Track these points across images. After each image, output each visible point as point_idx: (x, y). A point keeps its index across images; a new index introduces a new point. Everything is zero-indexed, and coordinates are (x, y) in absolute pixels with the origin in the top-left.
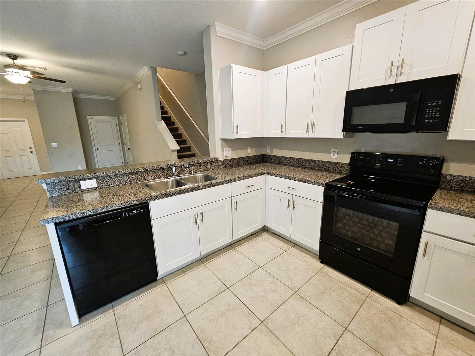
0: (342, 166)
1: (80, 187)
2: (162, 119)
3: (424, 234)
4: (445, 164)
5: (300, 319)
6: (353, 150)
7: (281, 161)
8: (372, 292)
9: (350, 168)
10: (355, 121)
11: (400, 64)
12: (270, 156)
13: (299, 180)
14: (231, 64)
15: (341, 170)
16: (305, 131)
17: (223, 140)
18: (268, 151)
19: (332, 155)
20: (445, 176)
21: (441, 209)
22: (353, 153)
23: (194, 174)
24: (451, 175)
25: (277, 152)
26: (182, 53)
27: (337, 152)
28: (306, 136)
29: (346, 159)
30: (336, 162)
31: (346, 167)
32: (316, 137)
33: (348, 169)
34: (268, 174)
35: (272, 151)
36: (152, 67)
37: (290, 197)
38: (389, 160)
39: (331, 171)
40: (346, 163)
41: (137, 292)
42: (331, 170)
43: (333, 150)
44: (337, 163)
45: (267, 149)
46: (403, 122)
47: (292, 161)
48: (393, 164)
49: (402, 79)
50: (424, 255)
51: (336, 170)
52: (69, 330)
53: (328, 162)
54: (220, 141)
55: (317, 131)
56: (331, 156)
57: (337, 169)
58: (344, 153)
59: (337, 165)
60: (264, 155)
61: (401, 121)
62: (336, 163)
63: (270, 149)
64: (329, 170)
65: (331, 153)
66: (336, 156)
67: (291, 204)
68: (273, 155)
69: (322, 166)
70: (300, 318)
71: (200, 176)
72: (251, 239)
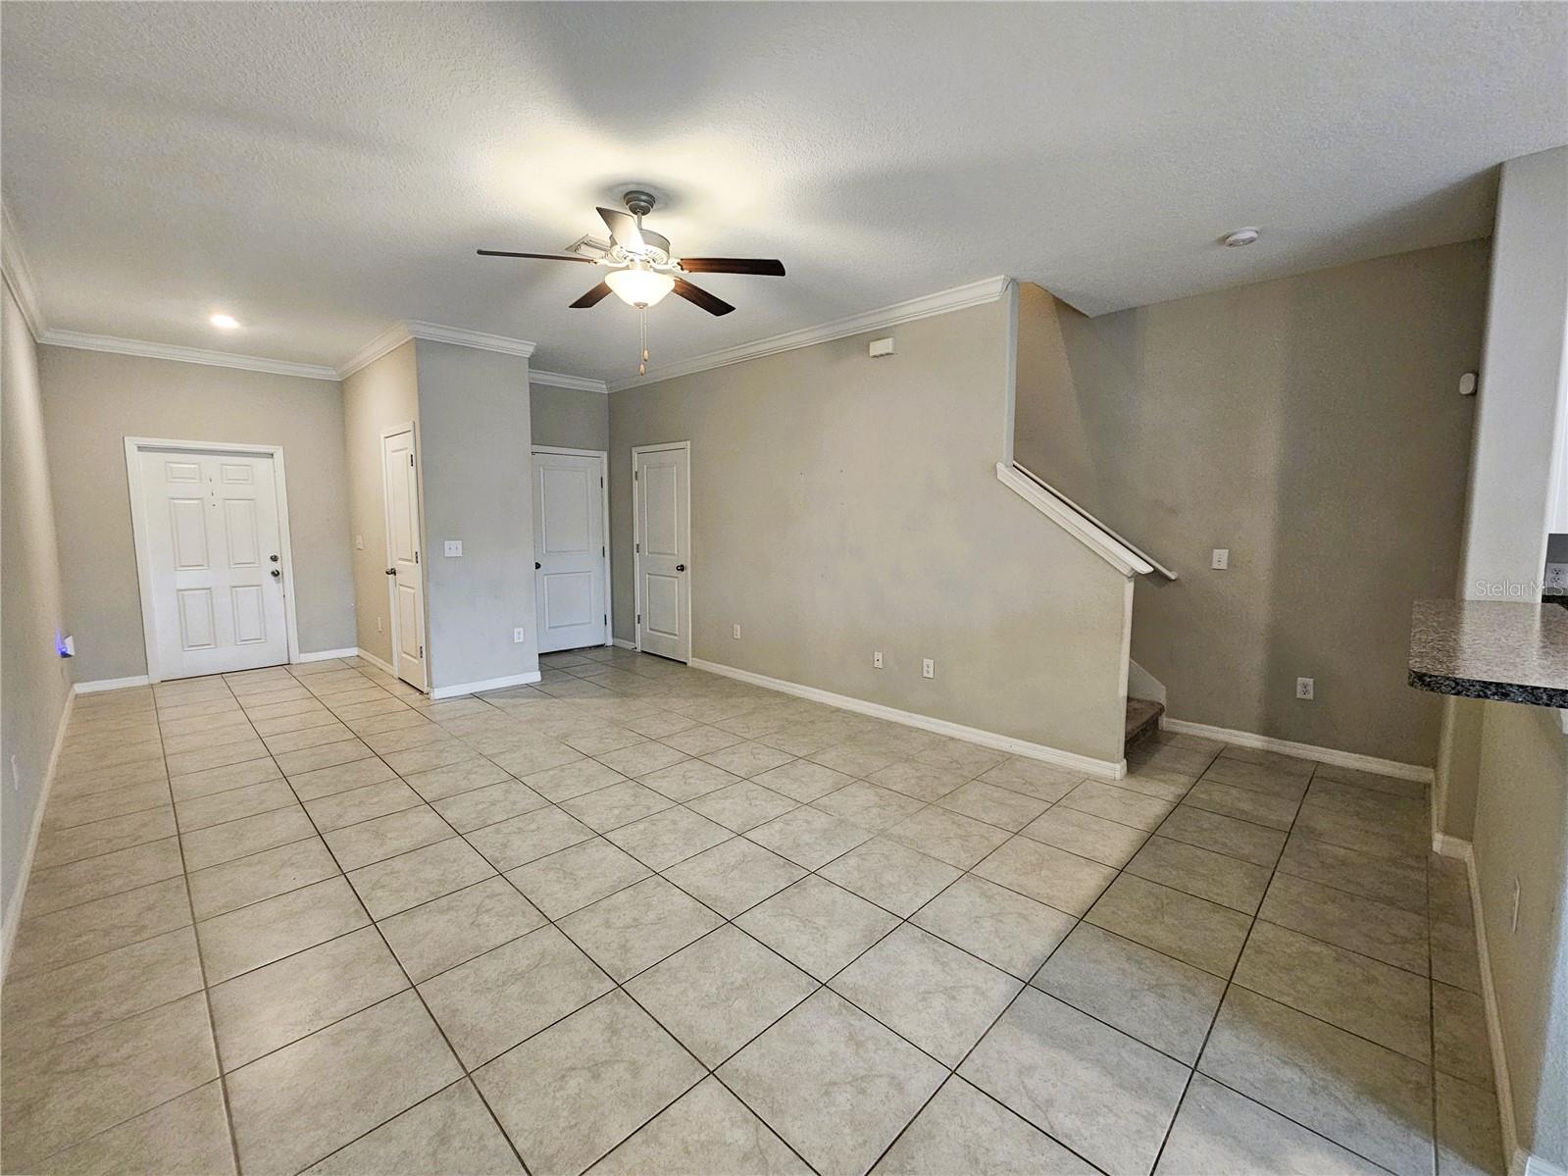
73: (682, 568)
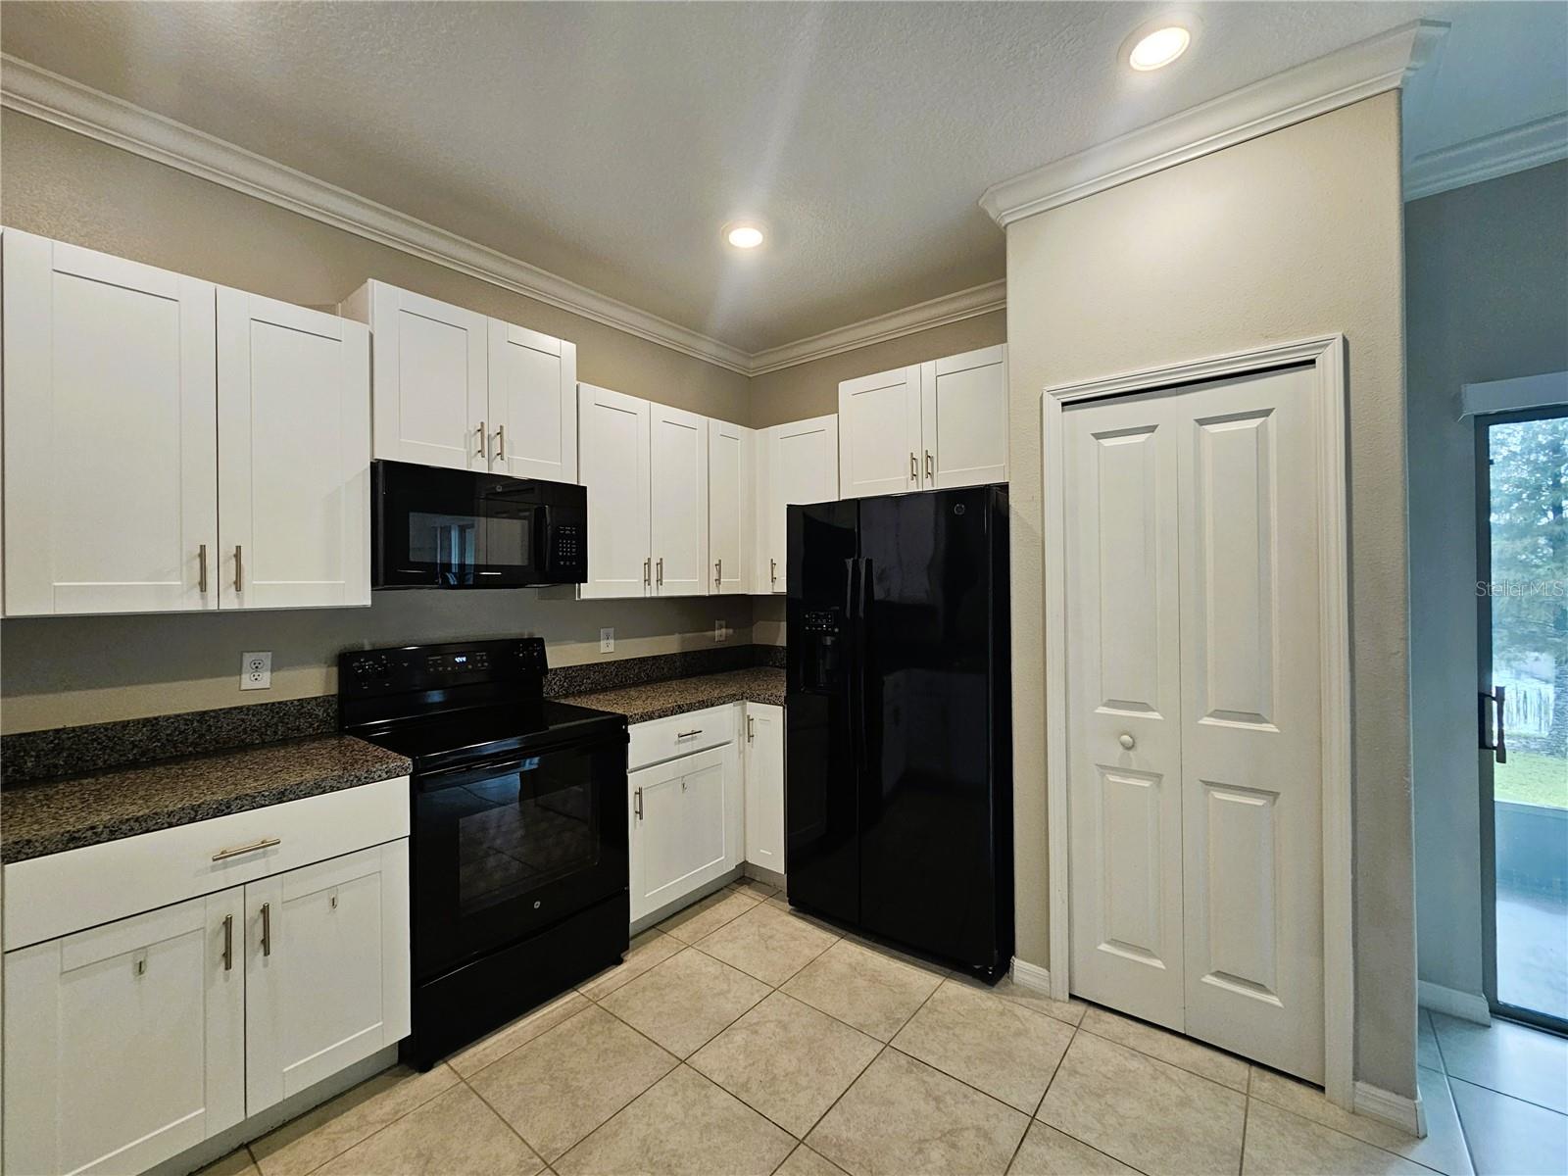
0: (303, 711)
5: (658, 1159)
15: (298, 729)
19: (247, 681)
21: (643, 719)
27: (268, 663)
30: (273, 704)
31: (319, 712)
33: (328, 715)
38: (458, 660)
39: (253, 744)
40: (316, 698)
42: (254, 738)
43: (248, 658)
44: (279, 703)
46: (526, 563)
48: (470, 667)
51: (276, 733)
53: (235, 708)
55: (252, 580)
56: (243, 681)
57: (281, 730)
58: (302, 662)
59: (278, 713)
62: (274, 708)
64: (243, 741)
66: (265, 679)
69: (202, 736)
70: (653, 1158)
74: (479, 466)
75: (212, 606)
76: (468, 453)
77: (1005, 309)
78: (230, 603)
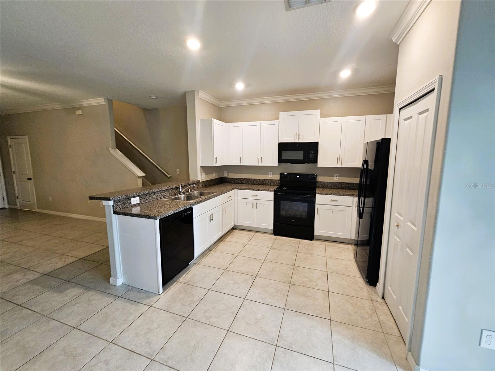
0: (275, 181)
1: (131, 203)
2: (117, 148)
3: (316, 205)
4: (317, 177)
6: (281, 172)
7: (236, 181)
8: (301, 240)
9: (280, 182)
10: (283, 157)
11: (299, 134)
12: (227, 178)
13: (259, 190)
14: (213, 119)
15: (275, 184)
16: (256, 162)
17: (201, 167)
18: (225, 175)
19: (269, 176)
20: (318, 182)
21: (320, 194)
22: (281, 174)
23: (190, 192)
24: (319, 182)
25: (232, 176)
26: (155, 97)
27: (272, 174)
28: (257, 165)
29: (277, 177)
31: (277, 182)
32: (263, 165)
34: (236, 189)
35: (228, 175)
36: (108, 99)
37: (254, 201)
38: (297, 176)
40: (277, 180)
41: (182, 272)
42: (269, 184)
45: (224, 173)
46: (303, 159)
47: (244, 181)
49: (300, 141)
50: (317, 214)
52: (158, 297)
53: (267, 179)
54: (200, 168)
55: (263, 162)
57: (273, 184)
58: (276, 174)
60: (221, 178)
61: (302, 159)
62: (272, 180)
63: (226, 174)
65: (268, 174)
66: (271, 176)
67: (254, 206)
68: (229, 177)
69: (264, 182)
71: (197, 193)
72: (229, 235)
73: (30, 179)
74: (296, 141)
75: (259, 165)
76: (294, 139)
77: (395, 93)
78: (261, 165)
